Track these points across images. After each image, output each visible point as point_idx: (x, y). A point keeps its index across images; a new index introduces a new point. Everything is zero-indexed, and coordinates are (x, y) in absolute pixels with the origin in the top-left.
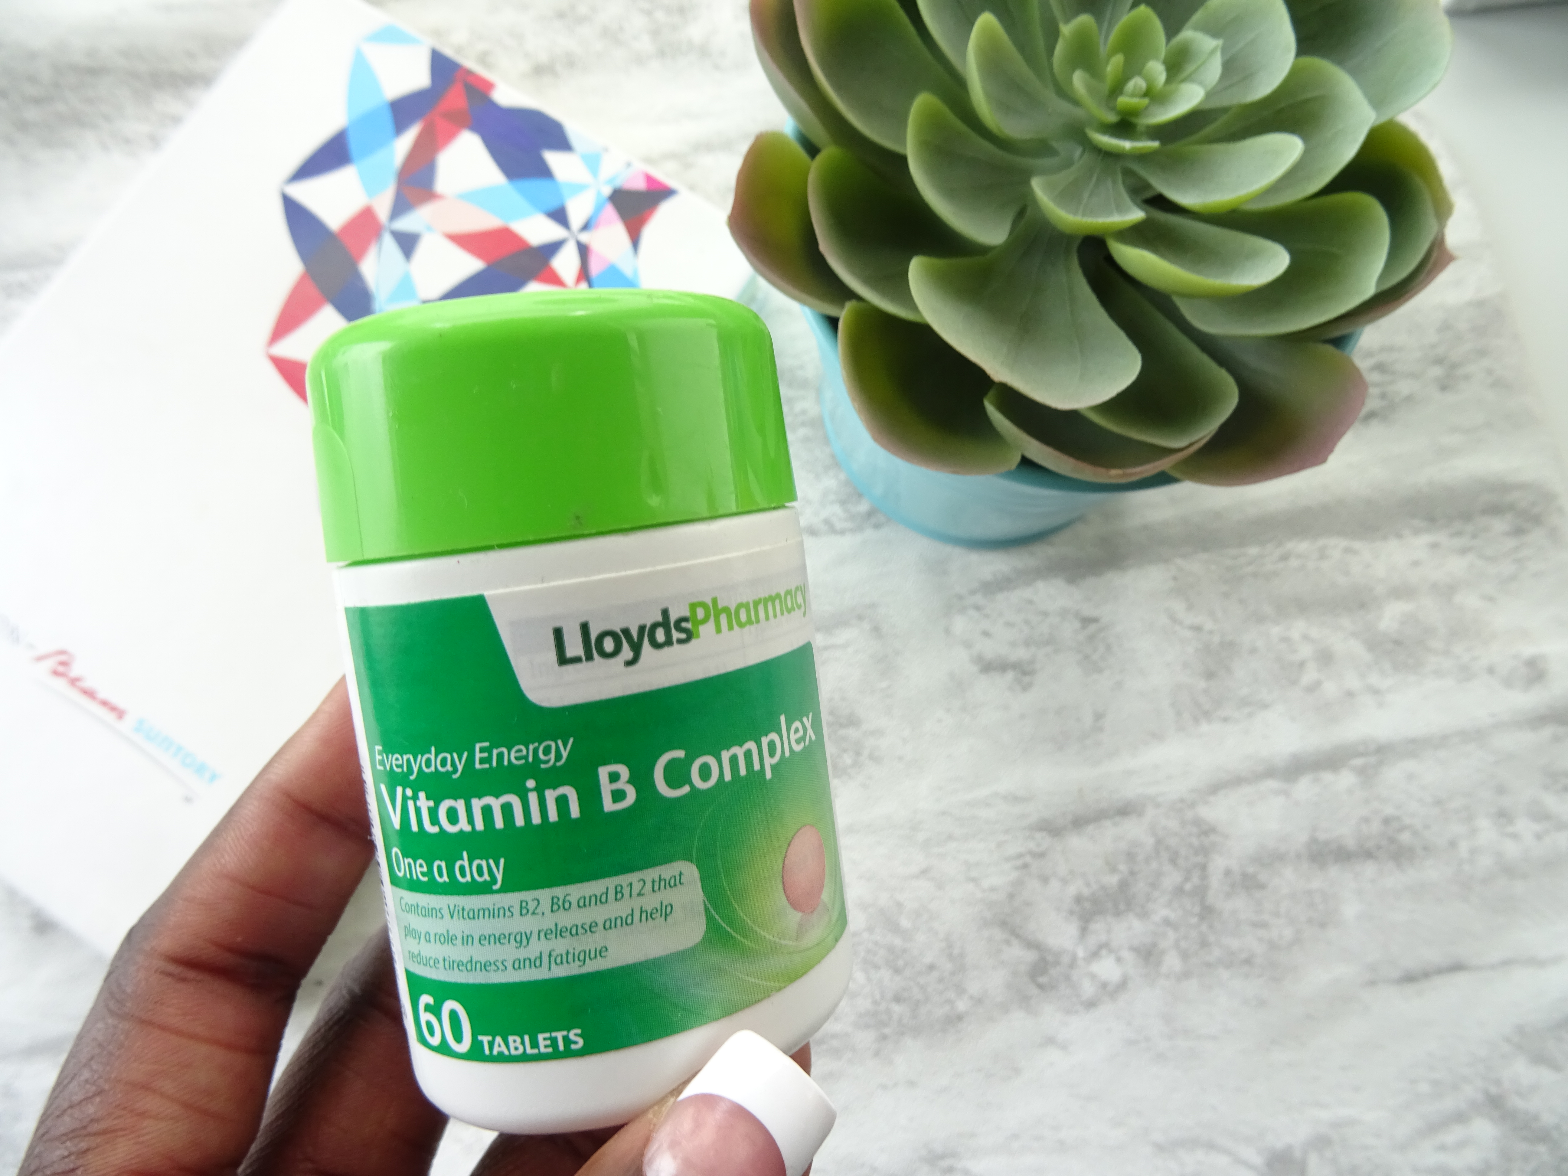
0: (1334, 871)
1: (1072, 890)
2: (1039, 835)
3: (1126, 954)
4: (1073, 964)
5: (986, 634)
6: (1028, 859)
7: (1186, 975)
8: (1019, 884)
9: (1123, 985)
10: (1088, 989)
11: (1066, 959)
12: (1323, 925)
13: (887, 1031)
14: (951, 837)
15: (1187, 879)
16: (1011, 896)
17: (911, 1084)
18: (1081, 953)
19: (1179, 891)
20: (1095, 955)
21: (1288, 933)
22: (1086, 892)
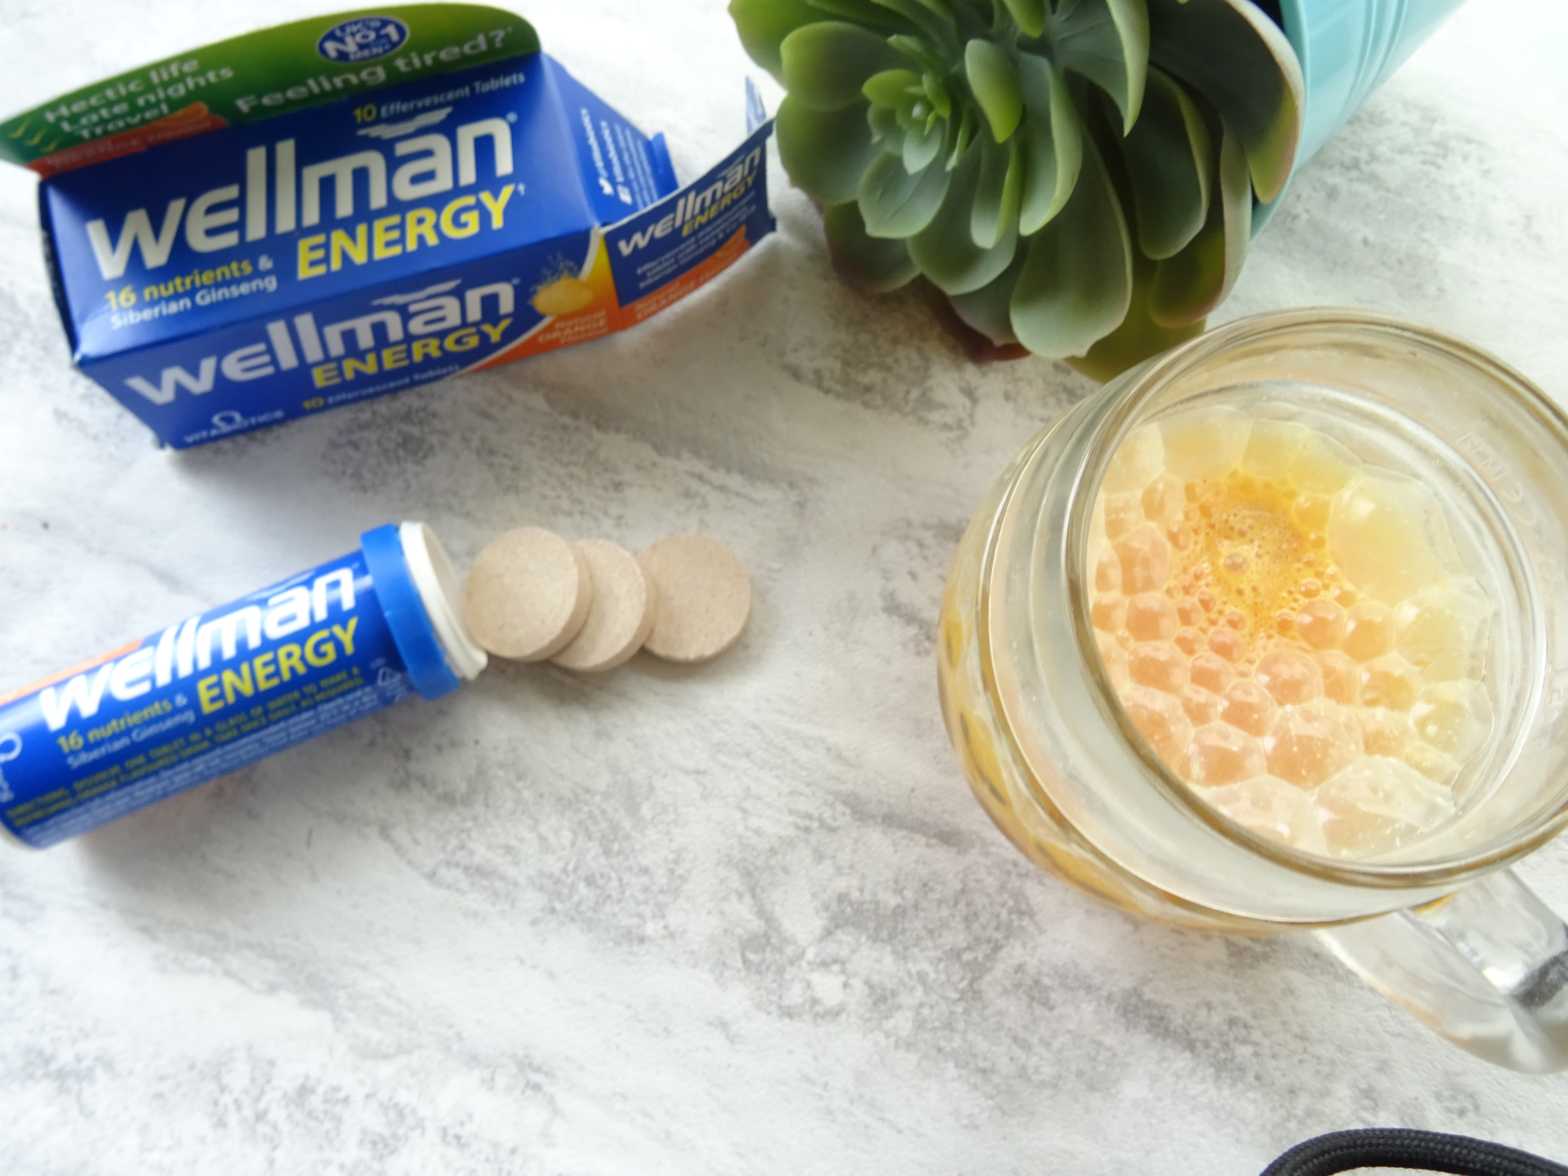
0: (1140, 1039)
1: (841, 884)
2: (840, 808)
3: (857, 983)
4: (793, 961)
5: (913, 575)
6: (815, 825)
7: (909, 1046)
8: (789, 843)
9: (835, 1013)
10: (795, 995)
11: (790, 951)
12: (1092, 1088)
13: (558, 906)
14: (748, 755)
15: (969, 948)
16: (773, 851)
17: (551, 975)
18: (810, 955)
19: (955, 954)
20: (824, 964)
21: (1048, 1071)
22: (855, 895)
